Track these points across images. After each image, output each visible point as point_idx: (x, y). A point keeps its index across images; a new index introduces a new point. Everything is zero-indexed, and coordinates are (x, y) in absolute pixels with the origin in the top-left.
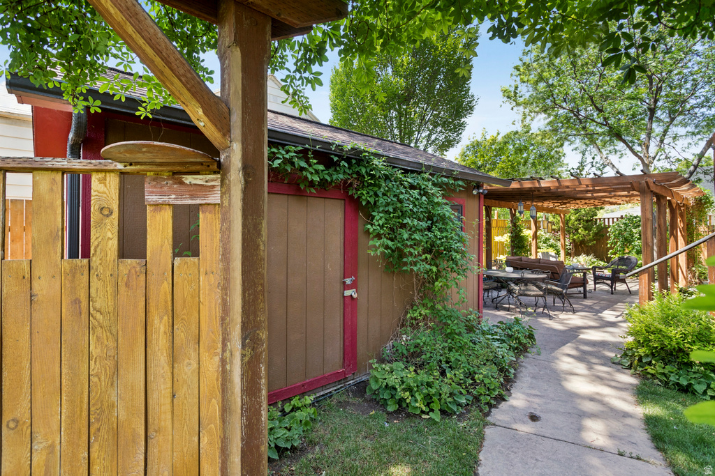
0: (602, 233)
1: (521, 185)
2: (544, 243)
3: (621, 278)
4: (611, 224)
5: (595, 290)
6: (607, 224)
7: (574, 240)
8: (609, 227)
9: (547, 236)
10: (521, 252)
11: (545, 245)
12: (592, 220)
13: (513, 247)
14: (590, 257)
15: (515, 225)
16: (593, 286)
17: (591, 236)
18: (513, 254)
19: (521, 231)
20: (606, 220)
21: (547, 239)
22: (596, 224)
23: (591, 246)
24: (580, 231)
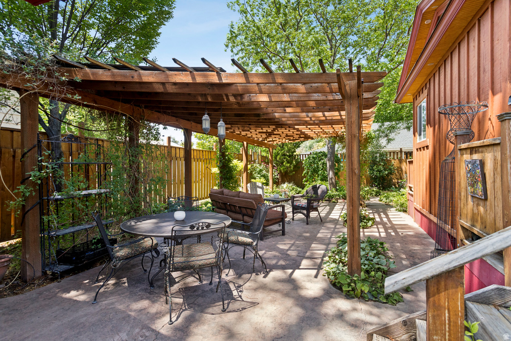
0: (299, 166)
1: (193, 78)
2: (258, 174)
3: (314, 207)
4: (304, 159)
5: (293, 219)
6: (302, 159)
7: (280, 171)
8: (303, 160)
9: (261, 168)
10: (229, 184)
11: (259, 175)
12: (292, 155)
13: (221, 178)
14: (291, 185)
15: (223, 155)
16: (292, 215)
17: (292, 168)
18: (222, 186)
19: (230, 161)
20: (301, 156)
21: (261, 170)
22: (295, 159)
23: (291, 176)
24: (284, 164)
